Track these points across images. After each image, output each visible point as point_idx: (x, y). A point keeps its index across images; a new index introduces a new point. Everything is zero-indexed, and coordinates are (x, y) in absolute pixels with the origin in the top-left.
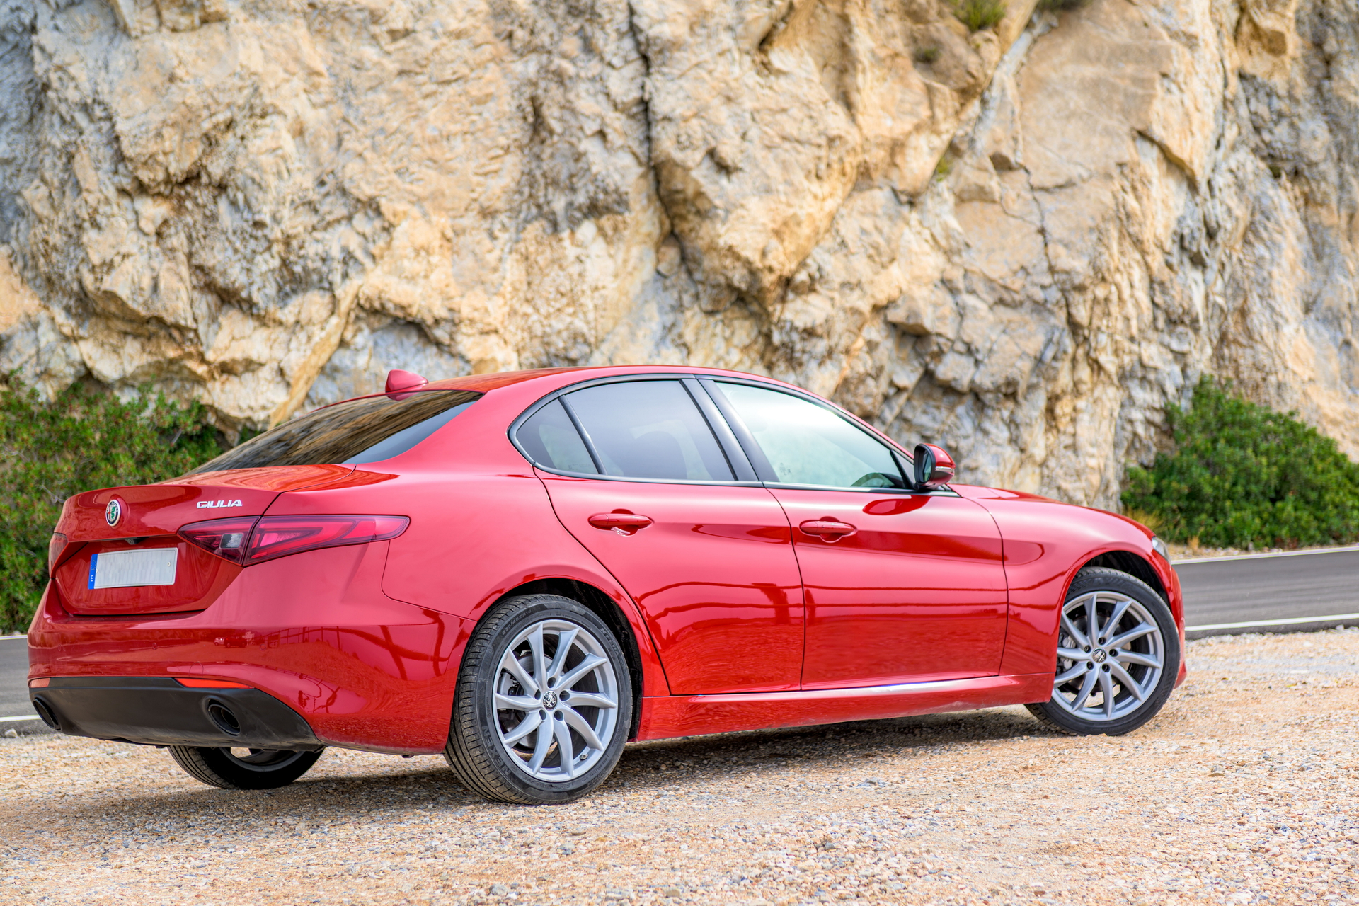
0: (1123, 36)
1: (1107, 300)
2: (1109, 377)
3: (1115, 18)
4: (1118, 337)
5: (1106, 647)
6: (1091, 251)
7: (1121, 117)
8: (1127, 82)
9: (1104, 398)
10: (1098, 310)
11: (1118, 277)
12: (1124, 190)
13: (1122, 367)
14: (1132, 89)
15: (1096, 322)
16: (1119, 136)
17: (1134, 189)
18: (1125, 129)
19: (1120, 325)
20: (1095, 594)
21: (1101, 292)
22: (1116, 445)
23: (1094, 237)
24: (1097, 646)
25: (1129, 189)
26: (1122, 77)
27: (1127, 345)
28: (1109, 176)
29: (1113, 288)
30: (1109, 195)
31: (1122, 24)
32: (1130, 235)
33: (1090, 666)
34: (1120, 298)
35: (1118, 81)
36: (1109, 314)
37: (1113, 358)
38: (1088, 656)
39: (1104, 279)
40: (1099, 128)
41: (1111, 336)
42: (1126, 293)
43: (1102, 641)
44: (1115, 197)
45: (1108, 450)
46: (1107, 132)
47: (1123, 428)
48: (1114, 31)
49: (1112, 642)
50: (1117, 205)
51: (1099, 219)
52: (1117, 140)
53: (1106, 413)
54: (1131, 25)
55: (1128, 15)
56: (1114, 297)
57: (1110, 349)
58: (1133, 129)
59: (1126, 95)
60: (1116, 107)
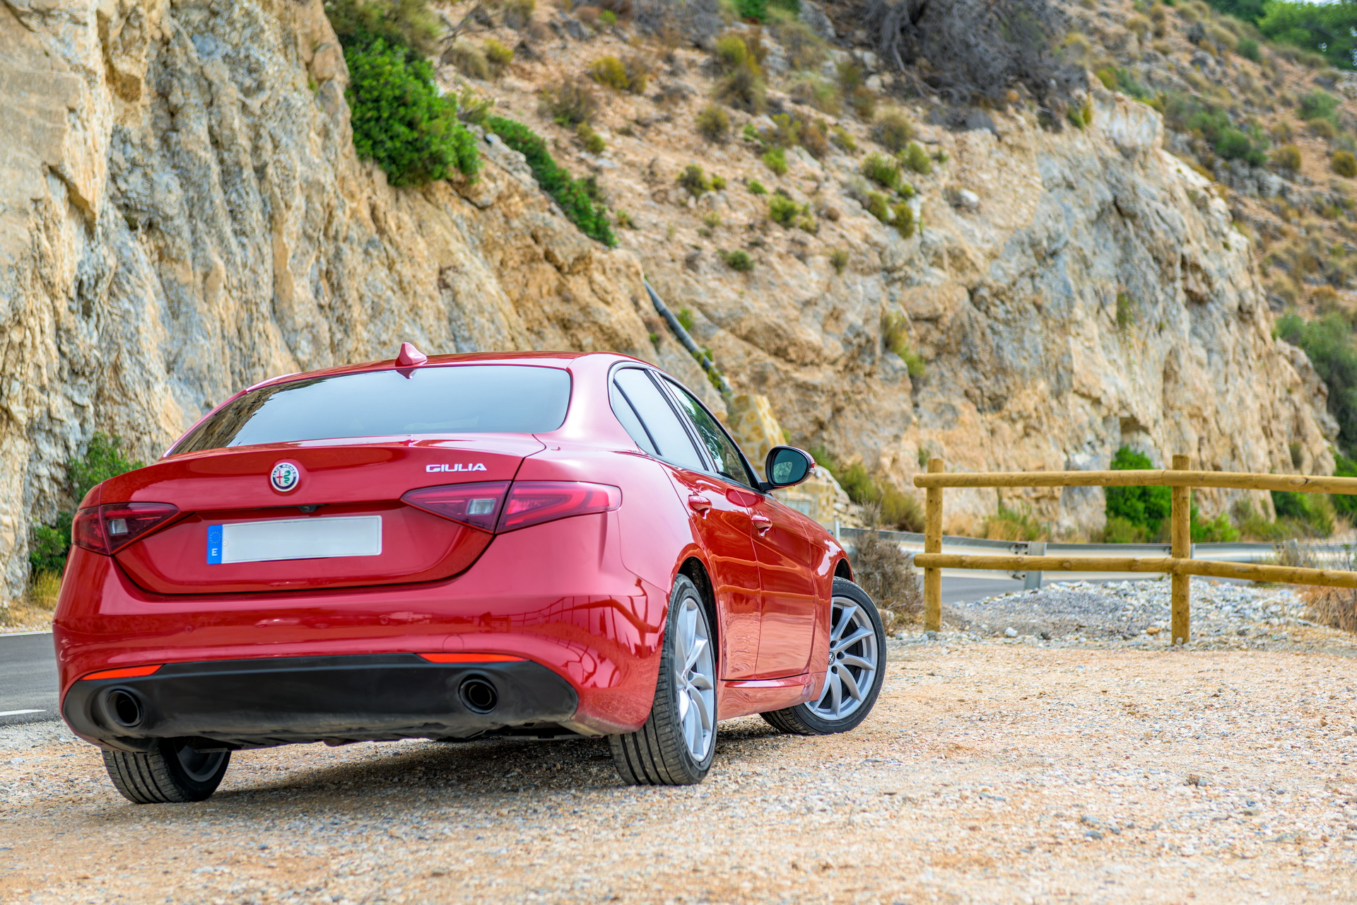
0: (22, 63)
1: (22, 344)
2: (19, 427)
3: (11, 42)
4: (30, 386)
6: (10, 291)
7: (30, 149)
8: (33, 113)
9: (13, 450)
10: (12, 355)
11: (32, 321)
12: (39, 230)
13: (31, 419)
14: (40, 121)
15: (9, 369)
16: (30, 169)
17: (47, 228)
18: (37, 163)
19: (31, 373)
21: (16, 336)
22: (25, 502)
23: (13, 275)
25: (42, 228)
26: (28, 107)
27: (37, 394)
28: (24, 212)
29: (28, 333)
30: (27, 232)
31: (19, 50)
32: (42, 277)
34: (33, 343)
35: (23, 111)
36: (23, 361)
37: (24, 408)
39: (19, 323)
40: (8, 159)
41: (23, 384)
42: (38, 338)
44: (32, 236)
45: (19, 507)
46: (17, 164)
47: (31, 484)
48: (11, 55)
50: (33, 243)
51: (18, 257)
52: (29, 174)
53: (17, 468)
54: (30, 52)
55: (24, 41)
56: (28, 342)
57: (21, 398)
58: (45, 163)
59: (33, 126)
60: (24, 138)
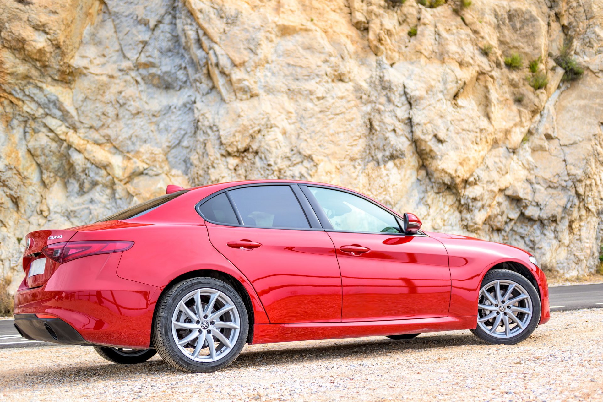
0: (595, 89)
1: (591, 185)
2: (593, 213)
3: (592, 83)
4: (596, 199)
5: (506, 305)
6: (583, 167)
7: (594, 118)
8: (597, 105)
9: (591, 221)
10: (588, 189)
11: (595, 177)
12: (596, 144)
13: (598, 210)
14: (599, 108)
15: (587, 193)
16: (593, 125)
17: (600, 144)
18: (596, 122)
19: (597, 194)
20: (499, 281)
21: (588, 182)
22: (597, 239)
23: (585, 162)
24: (501, 304)
25: (598, 144)
26: (595, 104)
27: (600, 201)
28: (590, 140)
29: (593, 181)
30: (590, 146)
31: (594, 85)
32: (599, 161)
33: (498, 313)
34: (596, 184)
35: (593, 105)
36: (592, 190)
37: (594, 206)
38: (497, 309)
39: (589, 177)
40: (586, 122)
41: (593, 198)
42: (599, 182)
43: (503, 302)
44: (592, 147)
45: (594, 241)
46: (589, 124)
47: (599, 232)
48: (591, 87)
49: (508, 303)
50: (593, 150)
51: (586, 155)
52: (593, 126)
53: (592, 227)
54: (598, 85)
55: (597, 81)
56: (594, 184)
57: (593, 203)
58: (599, 122)
59: (596, 110)
60: (593, 114)
